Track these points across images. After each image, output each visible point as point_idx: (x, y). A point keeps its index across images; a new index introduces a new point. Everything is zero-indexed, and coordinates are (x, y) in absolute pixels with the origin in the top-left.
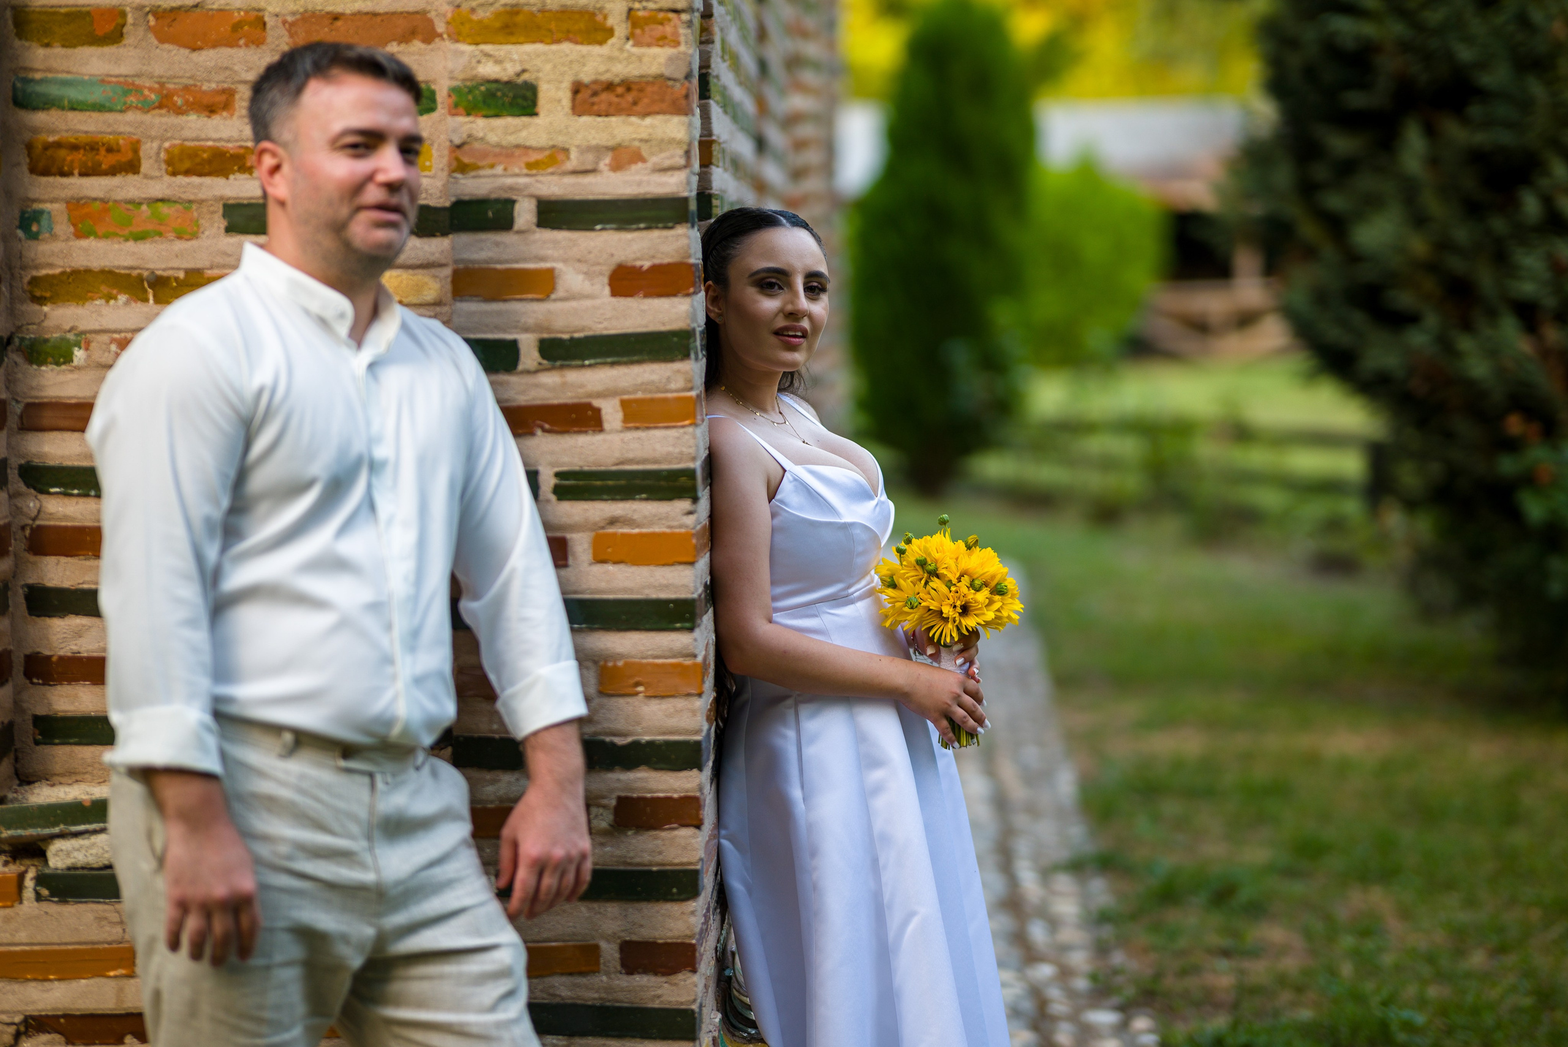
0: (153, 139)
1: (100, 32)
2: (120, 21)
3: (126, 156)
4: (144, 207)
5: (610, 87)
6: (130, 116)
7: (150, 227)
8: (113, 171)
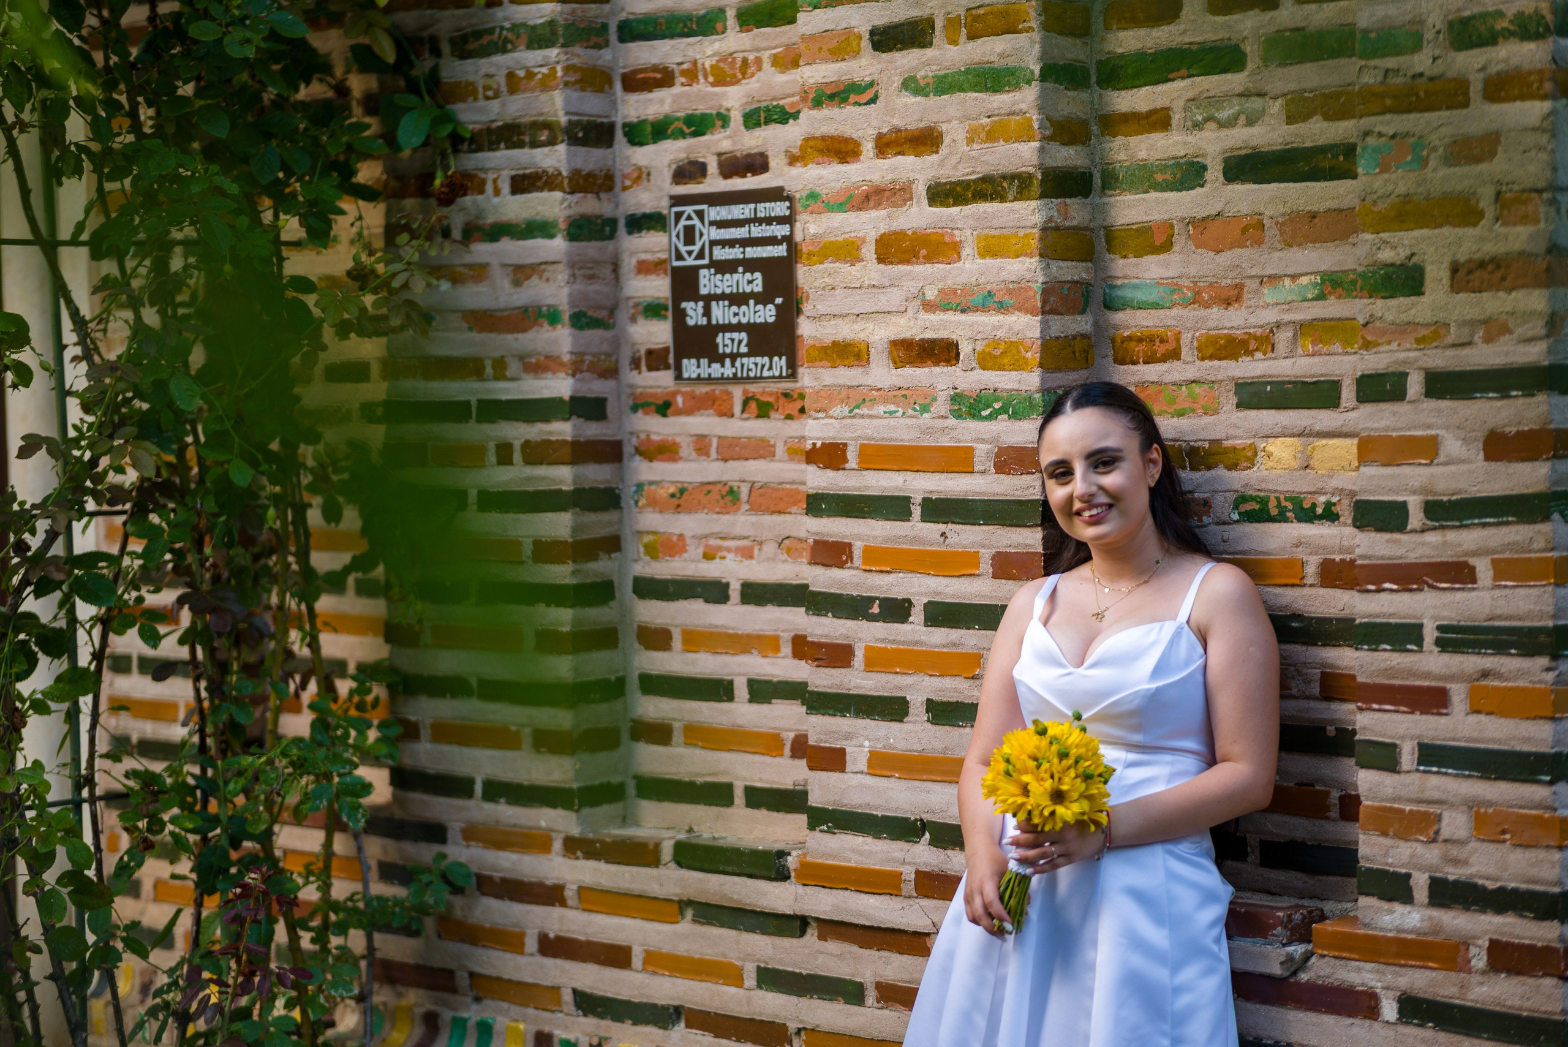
0: (1189, 330)
1: (1157, 243)
2: (1170, 232)
3: (1171, 346)
4: (1184, 388)
6: (1175, 311)
7: (1187, 405)
8: (1164, 359)
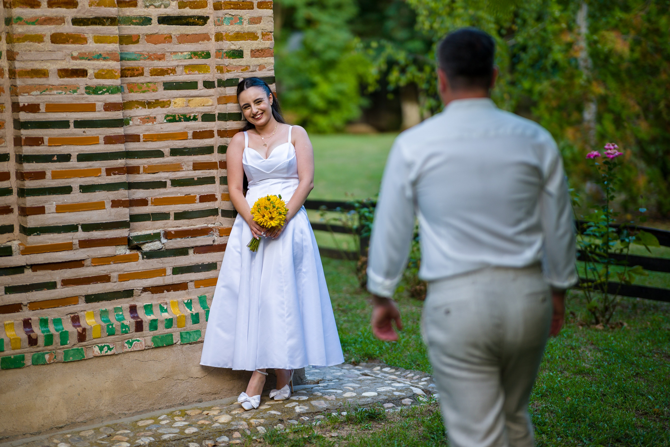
0: (147, 67)
1: (134, 41)
2: (139, 38)
3: (141, 72)
4: (145, 84)
5: (258, 51)
6: (142, 61)
7: (146, 89)
8: (137, 76)
